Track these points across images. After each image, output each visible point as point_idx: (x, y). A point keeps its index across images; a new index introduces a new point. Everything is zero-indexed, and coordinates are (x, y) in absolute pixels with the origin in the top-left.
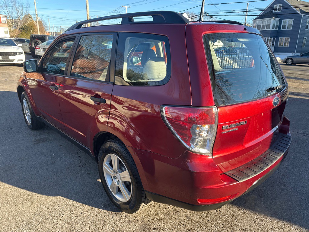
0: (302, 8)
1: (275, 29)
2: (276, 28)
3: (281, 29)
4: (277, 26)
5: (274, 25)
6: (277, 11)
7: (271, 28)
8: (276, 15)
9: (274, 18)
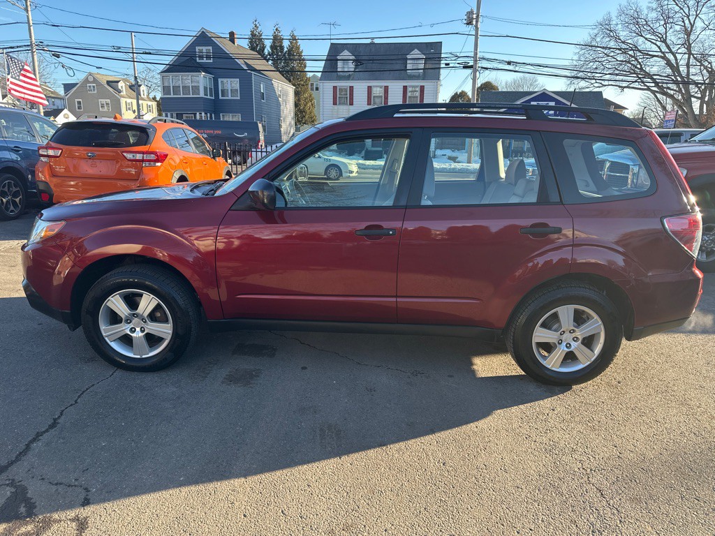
0: (249, 62)
1: (209, 97)
2: (211, 95)
3: (220, 97)
4: (211, 89)
5: (205, 88)
6: (205, 60)
7: (202, 94)
8: (205, 68)
9: (203, 73)
